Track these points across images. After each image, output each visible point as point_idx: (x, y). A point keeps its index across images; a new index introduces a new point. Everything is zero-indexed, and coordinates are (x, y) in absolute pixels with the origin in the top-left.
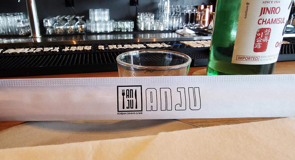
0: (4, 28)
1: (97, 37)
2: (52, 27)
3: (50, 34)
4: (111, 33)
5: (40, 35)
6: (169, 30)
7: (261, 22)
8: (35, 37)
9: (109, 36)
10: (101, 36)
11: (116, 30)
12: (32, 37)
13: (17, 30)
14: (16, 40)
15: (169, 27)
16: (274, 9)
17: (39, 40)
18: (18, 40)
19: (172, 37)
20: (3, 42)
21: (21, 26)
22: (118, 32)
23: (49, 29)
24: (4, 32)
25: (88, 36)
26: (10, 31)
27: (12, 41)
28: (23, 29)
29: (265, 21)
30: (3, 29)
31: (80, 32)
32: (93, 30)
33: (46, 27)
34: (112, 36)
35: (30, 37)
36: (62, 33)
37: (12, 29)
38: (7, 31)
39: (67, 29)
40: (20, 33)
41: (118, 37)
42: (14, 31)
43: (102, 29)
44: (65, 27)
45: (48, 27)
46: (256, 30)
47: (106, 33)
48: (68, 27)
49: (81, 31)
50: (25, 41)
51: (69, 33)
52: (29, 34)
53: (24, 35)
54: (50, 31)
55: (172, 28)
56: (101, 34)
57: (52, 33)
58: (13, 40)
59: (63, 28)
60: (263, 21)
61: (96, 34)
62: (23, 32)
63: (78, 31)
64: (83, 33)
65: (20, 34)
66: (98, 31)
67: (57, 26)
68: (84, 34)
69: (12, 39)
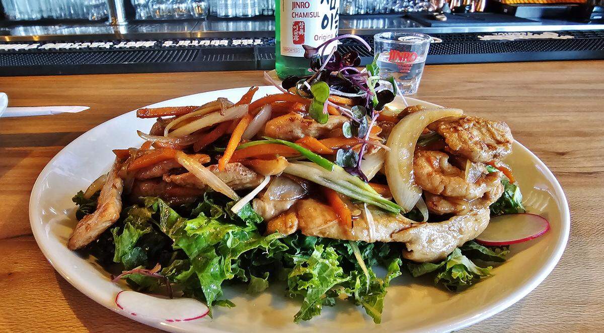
0: (63, 7)
1: (227, 27)
2: (146, 6)
3: (144, 18)
4: (255, 19)
5: (125, 21)
6: (367, 13)
7: (294, 15)
8: (115, 24)
9: (250, 24)
10: (235, 23)
11: (266, 13)
12: (111, 25)
13: (85, 10)
14: (83, 29)
15: (367, 8)
16: (303, 4)
17: (123, 30)
18: (87, 28)
19: (372, 27)
20: (62, 32)
21: (91, 3)
22: (268, 16)
23: (141, 10)
24: (63, 15)
25: (212, 24)
26: (72, 12)
27: (78, 30)
28: (96, 9)
29: (298, 15)
30: (61, 9)
31: (197, 16)
32: (222, 13)
33: (136, 6)
34: (257, 24)
35: (108, 24)
36: (165, 16)
37: (76, 9)
38: (67, 13)
39: (174, 10)
40: (90, 16)
41: (268, 26)
42: (80, 12)
43: (237, 9)
44: (170, 6)
45: (139, 5)
46: (293, 24)
47: (245, 19)
48: (175, 6)
49: (200, 14)
50: (98, 30)
51: (177, 16)
52: (106, 19)
53: (96, 19)
54: (142, 14)
55: (374, 9)
56: (236, 19)
57: (148, 17)
58: (78, 28)
59: (166, 8)
60: (296, 15)
61: (227, 19)
62: (95, 14)
63: (195, 14)
64: (203, 17)
65: (90, 19)
66: (231, 13)
67: (156, 4)
68: (203, 20)
69: (76, 27)
